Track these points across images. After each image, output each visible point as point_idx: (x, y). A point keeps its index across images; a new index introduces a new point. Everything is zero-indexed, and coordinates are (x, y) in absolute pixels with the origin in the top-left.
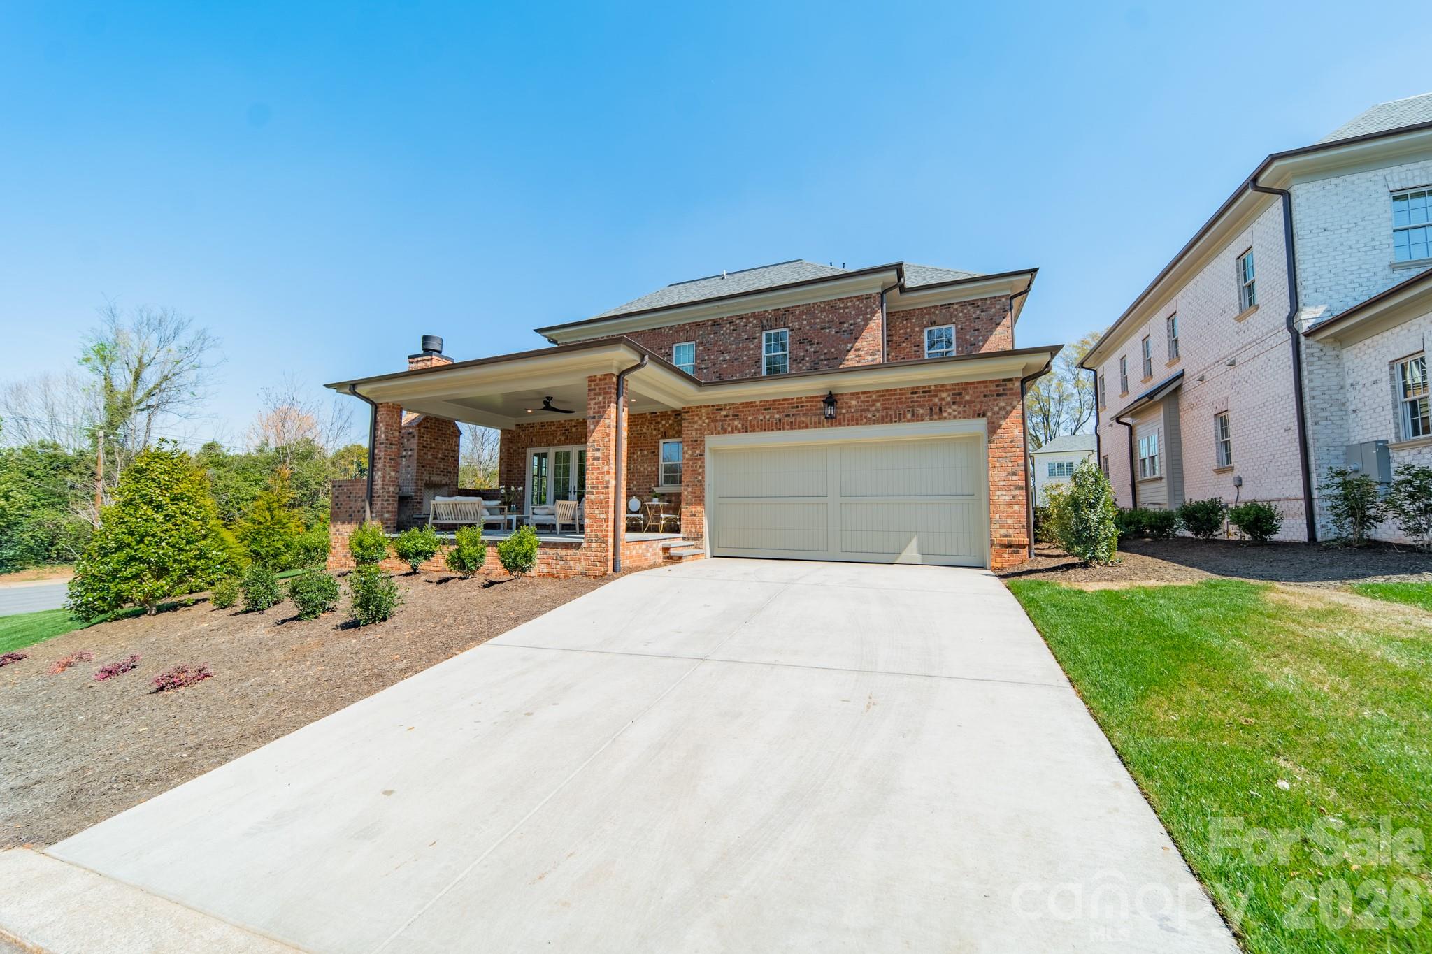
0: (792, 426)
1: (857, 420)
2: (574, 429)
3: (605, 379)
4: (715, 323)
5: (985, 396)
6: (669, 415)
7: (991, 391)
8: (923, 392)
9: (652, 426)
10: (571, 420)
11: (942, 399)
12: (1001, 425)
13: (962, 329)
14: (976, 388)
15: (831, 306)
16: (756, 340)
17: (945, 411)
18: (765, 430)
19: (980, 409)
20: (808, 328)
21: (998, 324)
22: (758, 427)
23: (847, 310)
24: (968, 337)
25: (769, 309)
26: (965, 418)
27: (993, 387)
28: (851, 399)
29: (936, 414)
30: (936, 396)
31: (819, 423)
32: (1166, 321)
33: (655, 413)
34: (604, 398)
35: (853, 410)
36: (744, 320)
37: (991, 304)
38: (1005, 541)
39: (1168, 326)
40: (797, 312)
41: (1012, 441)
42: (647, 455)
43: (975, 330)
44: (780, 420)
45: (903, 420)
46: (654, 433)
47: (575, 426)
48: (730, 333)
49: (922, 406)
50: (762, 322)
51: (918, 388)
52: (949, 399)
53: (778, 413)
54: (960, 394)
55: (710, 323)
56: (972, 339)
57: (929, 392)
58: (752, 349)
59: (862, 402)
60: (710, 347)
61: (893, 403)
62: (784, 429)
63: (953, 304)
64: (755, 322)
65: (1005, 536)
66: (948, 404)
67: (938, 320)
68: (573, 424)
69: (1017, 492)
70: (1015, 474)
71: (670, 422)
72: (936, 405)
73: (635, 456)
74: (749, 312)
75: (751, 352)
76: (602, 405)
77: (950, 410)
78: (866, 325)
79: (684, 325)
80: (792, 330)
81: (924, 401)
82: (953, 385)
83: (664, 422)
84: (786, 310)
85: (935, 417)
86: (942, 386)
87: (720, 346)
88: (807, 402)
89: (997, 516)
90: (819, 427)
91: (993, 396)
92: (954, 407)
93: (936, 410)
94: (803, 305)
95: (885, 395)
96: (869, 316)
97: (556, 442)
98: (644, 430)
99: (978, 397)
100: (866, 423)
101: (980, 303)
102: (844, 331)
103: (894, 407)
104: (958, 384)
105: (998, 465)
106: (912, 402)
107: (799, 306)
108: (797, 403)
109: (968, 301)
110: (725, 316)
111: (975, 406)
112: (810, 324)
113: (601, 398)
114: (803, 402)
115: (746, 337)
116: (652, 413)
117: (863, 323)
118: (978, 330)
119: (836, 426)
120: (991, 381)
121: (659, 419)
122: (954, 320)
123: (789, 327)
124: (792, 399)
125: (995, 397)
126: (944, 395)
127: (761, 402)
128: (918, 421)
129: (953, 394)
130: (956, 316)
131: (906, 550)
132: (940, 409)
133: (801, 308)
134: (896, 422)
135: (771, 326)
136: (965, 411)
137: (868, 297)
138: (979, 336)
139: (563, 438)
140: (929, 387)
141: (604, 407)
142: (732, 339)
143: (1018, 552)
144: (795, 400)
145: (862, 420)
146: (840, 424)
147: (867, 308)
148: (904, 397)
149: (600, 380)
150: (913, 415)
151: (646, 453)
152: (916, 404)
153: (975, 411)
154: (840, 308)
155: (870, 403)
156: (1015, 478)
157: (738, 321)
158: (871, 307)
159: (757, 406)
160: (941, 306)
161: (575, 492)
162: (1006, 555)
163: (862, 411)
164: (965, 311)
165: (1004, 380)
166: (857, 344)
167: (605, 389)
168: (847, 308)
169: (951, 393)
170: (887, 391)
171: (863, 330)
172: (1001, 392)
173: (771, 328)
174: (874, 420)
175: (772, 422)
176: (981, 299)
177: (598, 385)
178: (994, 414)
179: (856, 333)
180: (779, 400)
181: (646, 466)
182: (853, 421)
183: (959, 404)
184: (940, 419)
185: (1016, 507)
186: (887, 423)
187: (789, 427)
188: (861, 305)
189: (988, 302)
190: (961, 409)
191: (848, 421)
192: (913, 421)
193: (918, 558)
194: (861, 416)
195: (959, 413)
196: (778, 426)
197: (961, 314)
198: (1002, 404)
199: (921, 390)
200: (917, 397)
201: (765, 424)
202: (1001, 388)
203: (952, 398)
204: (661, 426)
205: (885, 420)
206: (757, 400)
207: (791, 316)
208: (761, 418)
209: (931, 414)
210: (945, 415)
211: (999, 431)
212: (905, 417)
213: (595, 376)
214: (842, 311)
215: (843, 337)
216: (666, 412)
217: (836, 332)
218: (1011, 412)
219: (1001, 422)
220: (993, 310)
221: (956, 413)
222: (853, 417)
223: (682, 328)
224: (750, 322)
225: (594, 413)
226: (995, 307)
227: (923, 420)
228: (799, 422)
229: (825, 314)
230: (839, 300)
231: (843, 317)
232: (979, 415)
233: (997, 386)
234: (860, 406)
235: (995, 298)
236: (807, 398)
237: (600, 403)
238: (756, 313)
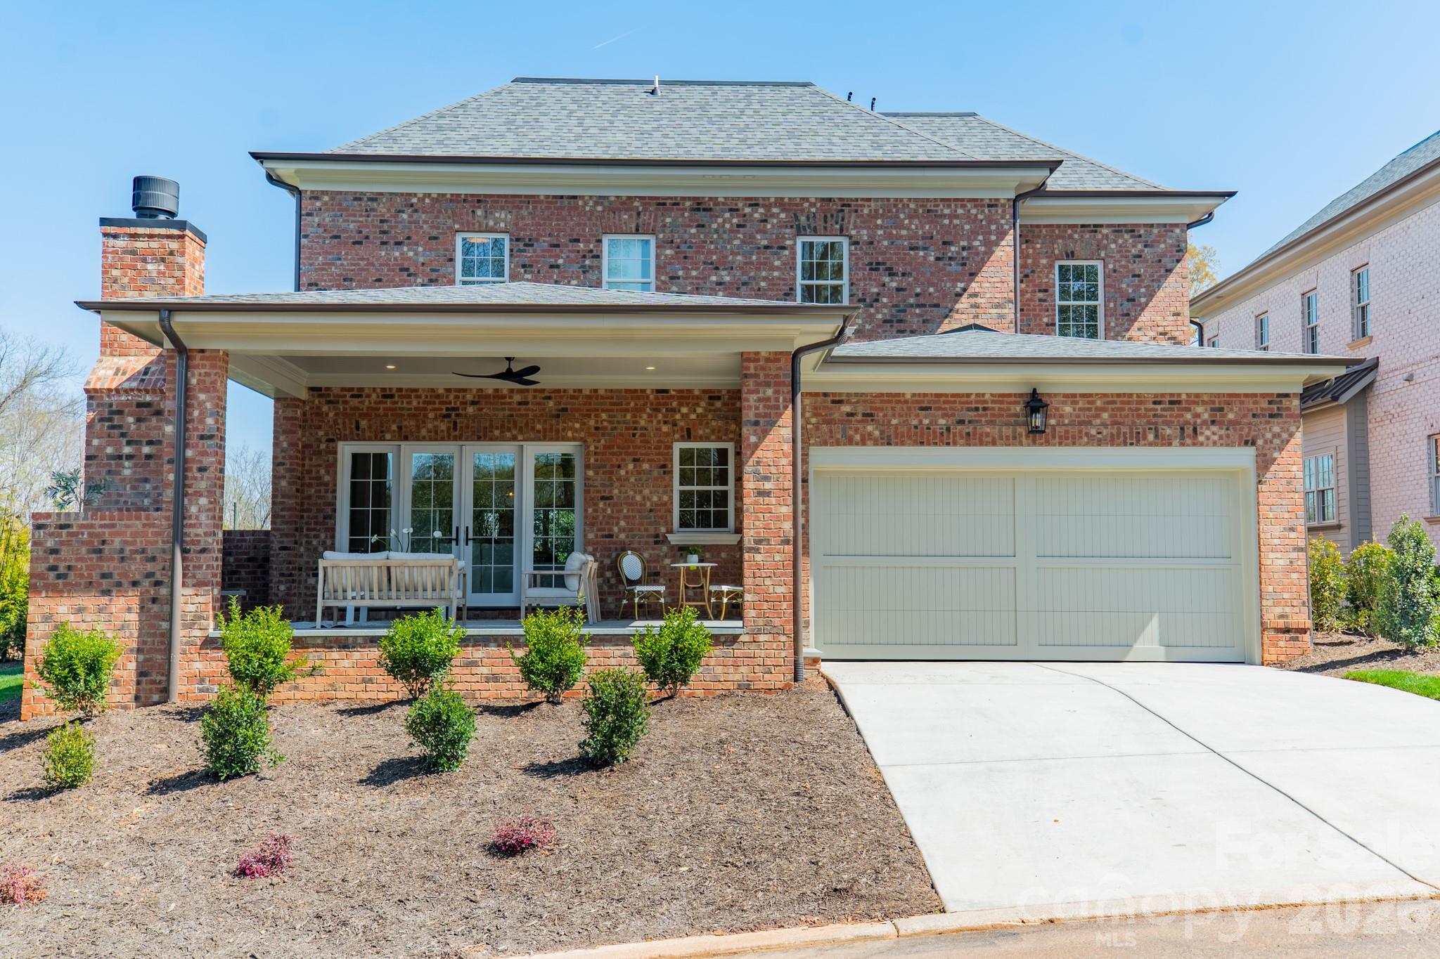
0: (970, 439)
1: (1074, 437)
2: (470, 410)
3: (777, 360)
4: (699, 205)
5: (1254, 416)
6: (698, 398)
7: (1262, 409)
8: (1171, 402)
9: (660, 416)
10: (465, 390)
11: (1197, 415)
12: (1275, 459)
13: (1115, 271)
14: (1242, 403)
15: (928, 210)
16: (786, 252)
17: (1202, 434)
18: (922, 443)
19: (1248, 435)
20: (885, 243)
21: (1169, 271)
22: (909, 438)
23: (956, 222)
24: (1124, 286)
25: (812, 195)
26: (1228, 445)
27: (1265, 405)
28: (1064, 403)
29: (1189, 436)
30: (1188, 410)
31: (1015, 438)
32: (1349, 273)
33: (666, 391)
34: (776, 392)
35: (1066, 421)
36: (761, 210)
37: (1160, 235)
38: (1281, 623)
39: (1352, 282)
40: (866, 211)
41: (1289, 483)
42: (650, 472)
43: (1134, 276)
44: (948, 429)
45: (1142, 442)
46: (665, 428)
47: (473, 403)
48: (731, 231)
49: (1169, 424)
50: (797, 218)
51: (1163, 395)
52: (1206, 416)
53: (943, 416)
54: (1221, 409)
55: (688, 204)
56: (1130, 291)
57: (1179, 402)
58: (778, 268)
59: (1080, 409)
60: (690, 253)
61: (1127, 416)
62: (955, 444)
63: (1101, 226)
64: (783, 216)
65: (1282, 616)
66: (1204, 422)
67: (1077, 250)
68: (469, 397)
69: (1295, 555)
70: (1292, 530)
71: (699, 410)
72: (1187, 423)
73: (623, 472)
74: (773, 195)
75: (776, 274)
76: (773, 403)
77: (1208, 433)
78: (989, 253)
79: (630, 198)
80: (856, 243)
81: (1171, 416)
82: (1211, 395)
83: (685, 410)
84: (845, 203)
85: (1188, 441)
86: (1197, 395)
87: (710, 253)
88: (993, 402)
89: (1270, 589)
90: (1014, 445)
91: (1264, 416)
92: (1214, 428)
93: (1189, 430)
94: (876, 200)
95: (1114, 402)
96: (993, 238)
97: (424, 432)
98: (643, 423)
99: (1245, 416)
100: (1087, 444)
101: (1142, 232)
102: (950, 259)
103: (1128, 421)
104: (1218, 395)
105: (1271, 515)
106: (1155, 416)
107: (869, 200)
108: (977, 402)
109: (1125, 225)
110: (721, 195)
111: (1241, 430)
112: (889, 236)
113: (770, 392)
114: (986, 402)
115: (765, 242)
116: (659, 391)
117: (983, 249)
118: (1139, 276)
119: (1041, 445)
120: (1263, 396)
121: (675, 404)
122: (1103, 254)
123: (850, 237)
124: (969, 395)
125: (1267, 419)
126: (1200, 409)
127: (914, 395)
128: (1163, 445)
129: (1212, 410)
130: (1106, 247)
131: (1141, 639)
132: (1195, 430)
133: (872, 204)
134: (1132, 444)
135: (815, 229)
136: (1228, 436)
137: (993, 204)
138: (1139, 286)
139: (443, 427)
140: (1179, 395)
141: (777, 407)
142: (736, 242)
143: (1296, 639)
144: (973, 397)
145: (1081, 438)
146: (1047, 443)
147: (990, 222)
148: (1142, 407)
149: (768, 360)
150: (1156, 436)
151: (646, 466)
152: (1160, 420)
153: (1241, 437)
154: (944, 216)
155: (1093, 412)
156: (1292, 535)
157: (748, 210)
158: (997, 223)
159: (906, 402)
160: (1083, 226)
161: (467, 540)
162: (1282, 644)
163: (1081, 423)
164: (1120, 241)
165: (1279, 395)
166: (973, 285)
167: (777, 376)
168: (957, 217)
169: (1209, 407)
170: (1119, 395)
171: (983, 263)
172: (1276, 412)
173: (815, 232)
174: (1099, 440)
175: (934, 432)
176: (1145, 225)
177: (763, 368)
178: (1266, 442)
179: (972, 265)
180: (946, 395)
181: (646, 492)
182: (1067, 438)
183: (1221, 424)
184: (1194, 444)
185: (1295, 576)
186: (1118, 445)
187: (962, 441)
188: (980, 217)
189: (1155, 231)
190: (1223, 432)
191: (1060, 437)
192: (1156, 445)
193: (1161, 653)
194: (1080, 431)
195: (1221, 437)
196: (944, 438)
197: (1113, 246)
198: (1276, 429)
199: (1167, 399)
200: (1163, 409)
201: (922, 434)
202: (1275, 407)
203: (1210, 416)
204: (678, 417)
205: (1117, 441)
206: (908, 392)
207: (854, 215)
208: (915, 422)
209: (1182, 438)
210: (1201, 439)
211: (1273, 468)
212: (1145, 438)
213: (758, 353)
214: (946, 222)
215: (949, 268)
216: (690, 391)
217: (938, 259)
218: (1288, 441)
219: (1276, 455)
220: (1162, 246)
221: (1216, 438)
222: (1067, 432)
223: (625, 204)
224: (773, 216)
225: (757, 415)
226: (1165, 242)
227: (1170, 444)
228: (981, 435)
229: (916, 222)
230: (942, 200)
231: (948, 233)
232: (1246, 443)
233: (1270, 403)
234: (1078, 416)
235: (1165, 225)
236: (992, 395)
237: (768, 399)
238: (786, 200)
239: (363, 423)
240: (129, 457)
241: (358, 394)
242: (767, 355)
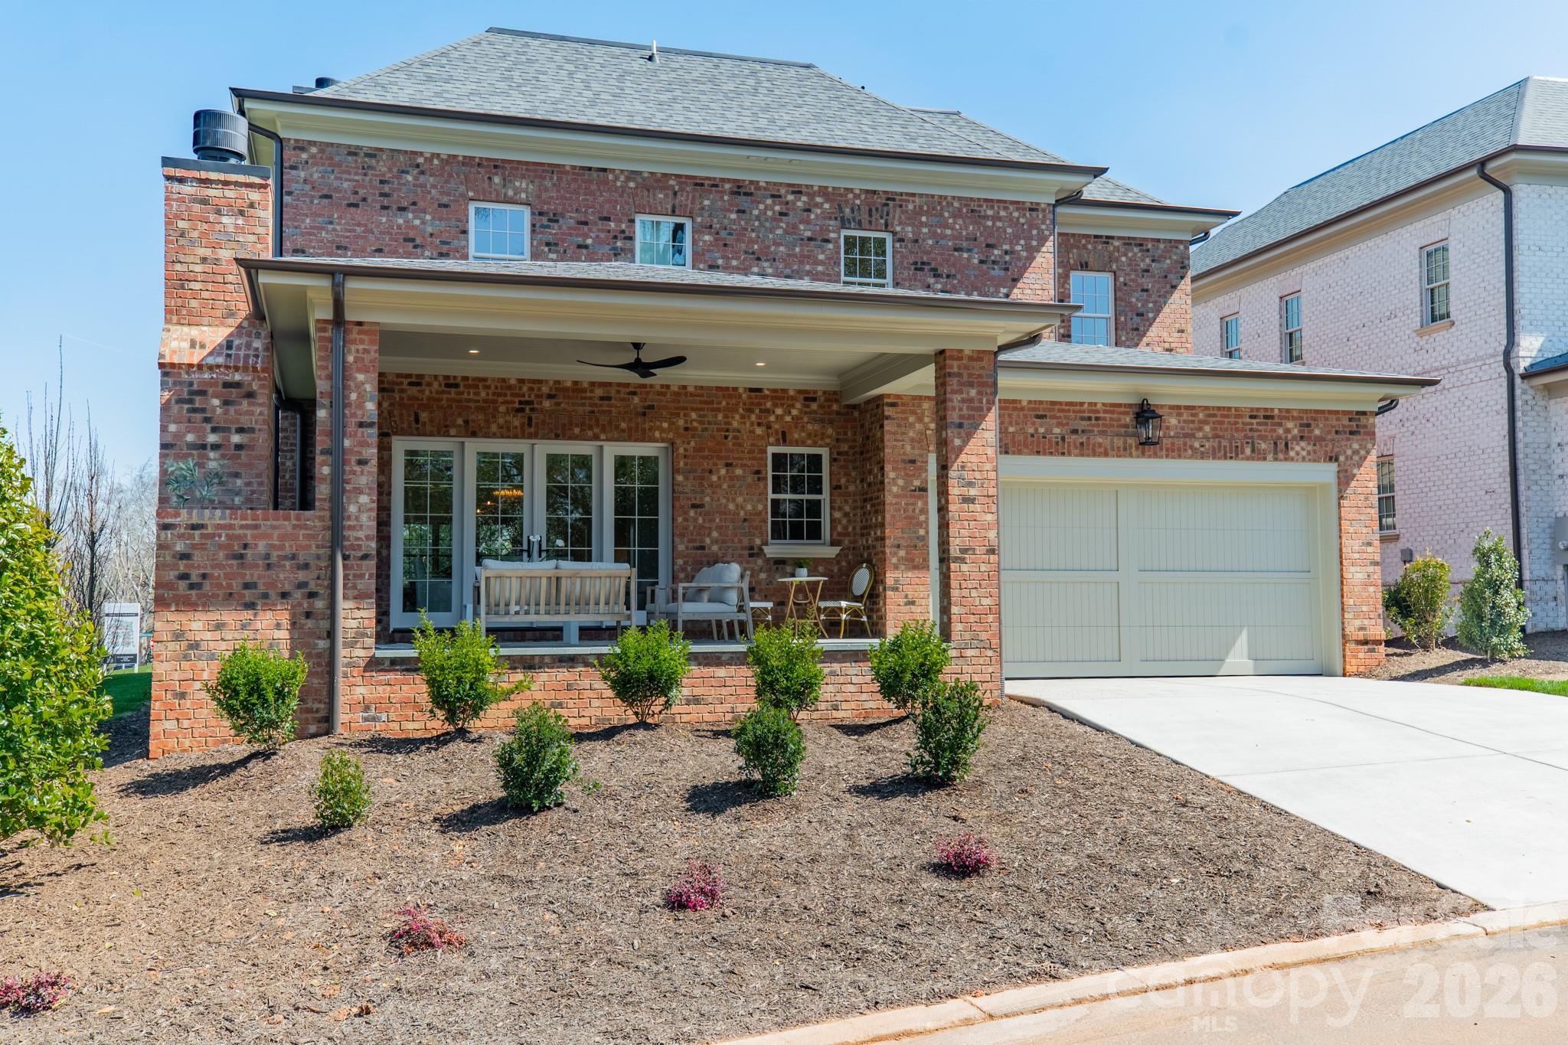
0: (1086, 450)
1: (1179, 450)
2: (547, 404)
3: (980, 359)
4: (739, 189)
5: (1337, 432)
6: (793, 398)
7: (1343, 426)
8: (1266, 417)
9: (753, 417)
10: (540, 382)
11: (1288, 431)
12: (1355, 475)
13: (1125, 284)
14: (1326, 419)
15: (972, 210)
16: (830, 246)
17: (1292, 449)
18: (1038, 453)
19: (1332, 451)
20: (930, 242)
21: (1174, 287)
22: (1026, 446)
23: (999, 224)
24: (1134, 300)
25: (857, 186)
26: (1315, 461)
27: (1346, 422)
28: (1170, 414)
29: (1281, 451)
30: (1280, 425)
31: (1125, 449)
32: (1278, 300)
33: (760, 390)
34: (980, 393)
35: (1172, 434)
36: (804, 198)
37: (1166, 251)
38: (1361, 636)
39: (1281, 309)
40: (911, 207)
41: (1366, 499)
42: (743, 478)
43: (1143, 290)
44: (1063, 439)
45: (1240, 456)
46: (759, 431)
47: (550, 397)
48: (773, 219)
49: (1263, 438)
50: (841, 210)
51: (1258, 409)
52: (1296, 431)
53: (1059, 425)
54: (1308, 425)
55: (727, 186)
56: (1139, 305)
57: (1272, 417)
58: (822, 263)
59: (1184, 421)
60: (730, 240)
61: (1226, 430)
62: (1070, 454)
63: (1112, 238)
64: (827, 206)
65: (1361, 629)
66: (1294, 438)
67: (1091, 261)
68: (545, 390)
69: (1371, 569)
70: (1369, 544)
71: (795, 412)
72: (1279, 438)
73: (714, 478)
74: (816, 183)
75: (820, 268)
76: (977, 404)
77: (1298, 448)
78: (1031, 259)
79: (665, 175)
80: (901, 240)
81: (1265, 431)
82: (1300, 411)
83: (779, 411)
84: (891, 197)
85: (1281, 456)
86: (1288, 411)
87: (752, 241)
88: (1105, 412)
89: (1351, 602)
90: (1125, 456)
91: (1345, 433)
92: (1303, 444)
93: (1281, 446)
94: (921, 195)
95: (1215, 415)
96: (1034, 243)
97: (494, 428)
98: (735, 424)
99: (1329, 432)
100: (1191, 457)
101: (1150, 246)
102: (994, 262)
103: (1228, 435)
104: (1306, 411)
105: (1351, 530)
106: (1251, 430)
107: (913, 195)
108: (1090, 411)
109: (1134, 239)
110: (762, 179)
111: (1326, 446)
112: (933, 235)
113: (973, 392)
114: (1098, 411)
115: (808, 234)
116: (751, 390)
117: (1024, 254)
118: (1147, 290)
119: (1150, 457)
120: (1345, 413)
121: (769, 404)
122: (1114, 267)
123: (894, 233)
124: (1082, 404)
125: (1348, 436)
126: (1290, 425)
127: (1030, 402)
128: (1259, 459)
129: (1301, 425)
130: (1117, 260)
131: (1232, 653)
132: (1286, 445)
133: (917, 200)
134: (1231, 458)
135: (860, 223)
136: (1315, 452)
137: (1034, 208)
138: (1147, 301)
139: (517, 423)
140: (1272, 410)
141: (980, 409)
142: (779, 232)
143: (1373, 650)
144: (1086, 406)
145: (1186, 450)
146: (1155, 455)
147: (1032, 226)
148: (1240, 421)
149: (971, 358)
150: (1253, 451)
151: (739, 472)
152: (1256, 434)
153: (1326, 452)
154: (986, 217)
155: (1196, 425)
156: (1370, 549)
157: (790, 197)
158: (1038, 228)
159: (1022, 409)
160: (1096, 237)
161: (540, 551)
162: (1361, 655)
163: (1186, 436)
164: (1130, 254)
165: (1358, 413)
166: (1015, 291)
167: (980, 376)
168: (1000, 219)
169: (1298, 422)
170: (1219, 408)
171: (1025, 268)
172: (1355, 429)
173: (860, 226)
174: (1202, 453)
175: (1050, 441)
176: (1153, 240)
177: (967, 368)
178: (1347, 458)
179: (1014, 271)
180: (1060, 403)
181: (740, 500)
182: (1173, 451)
183: (1309, 439)
184: (1286, 459)
185: (1372, 589)
186: (1219, 459)
187: (1077, 451)
188: (1022, 220)
189: (1162, 246)
190: (1310, 448)
191: (1167, 450)
192: (1253, 459)
193: (1249, 665)
194: (1185, 444)
195: (1309, 453)
196: (1058, 448)
197: (1124, 259)
198: (1356, 446)
199: (1262, 414)
200: (1258, 424)
201: (1039, 443)
202: (1354, 424)
203: (1299, 431)
204: (772, 418)
205: (1218, 455)
206: (1025, 398)
207: (898, 210)
208: (1031, 430)
209: (1276, 453)
210: (1292, 454)
211: (1353, 484)
212: (1243, 452)
213: (961, 351)
214: (990, 223)
215: (993, 273)
216: (784, 391)
217: (981, 262)
218: (1365, 458)
219: (1355, 471)
220: (1168, 261)
221: (1304, 453)
222: (1173, 444)
223: (659, 181)
224: (817, 205)
225: (961, 417)
226: (1170, 258)
227: (1265, 459)
228: (1094, 445)
229: (960, 221)
230: (986, 200)
231: (991, 235)
232: (1331, 459)
233: (1350, 420)
234: (1183, 428)
235: (1170, 241)
236: (1104, 404)
237: (971, 400)
238: (830, 190)
239: (424, 416)
240: (215, 447)
241: (417, 381)
242: (970, 353)
